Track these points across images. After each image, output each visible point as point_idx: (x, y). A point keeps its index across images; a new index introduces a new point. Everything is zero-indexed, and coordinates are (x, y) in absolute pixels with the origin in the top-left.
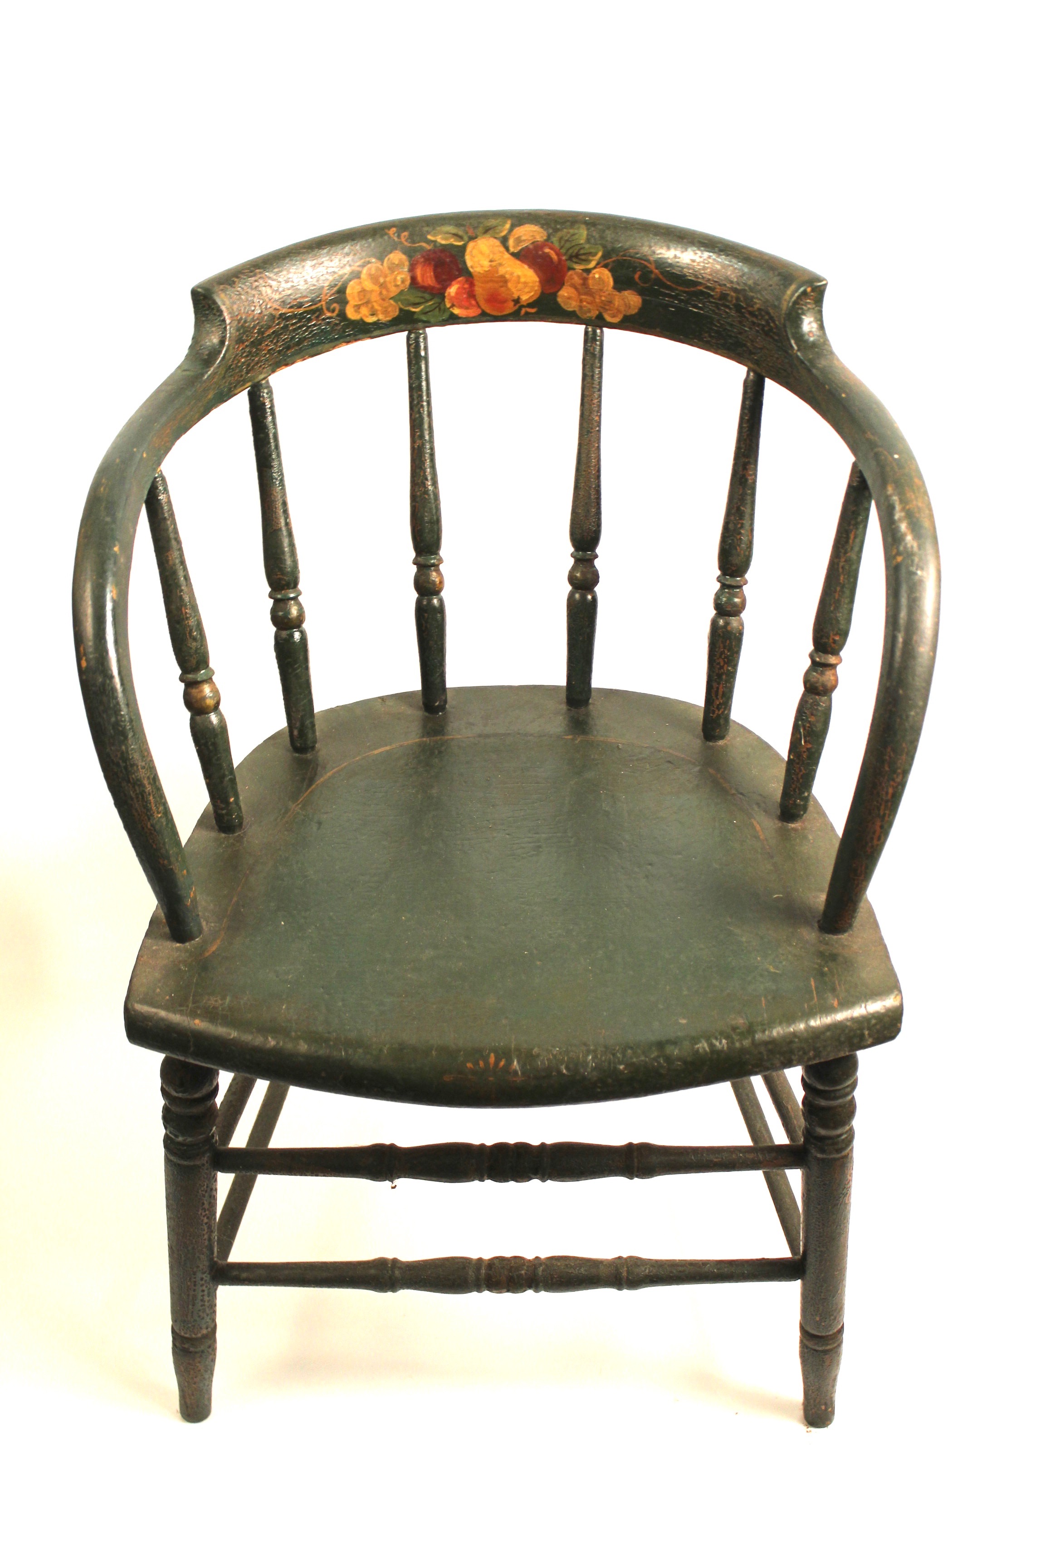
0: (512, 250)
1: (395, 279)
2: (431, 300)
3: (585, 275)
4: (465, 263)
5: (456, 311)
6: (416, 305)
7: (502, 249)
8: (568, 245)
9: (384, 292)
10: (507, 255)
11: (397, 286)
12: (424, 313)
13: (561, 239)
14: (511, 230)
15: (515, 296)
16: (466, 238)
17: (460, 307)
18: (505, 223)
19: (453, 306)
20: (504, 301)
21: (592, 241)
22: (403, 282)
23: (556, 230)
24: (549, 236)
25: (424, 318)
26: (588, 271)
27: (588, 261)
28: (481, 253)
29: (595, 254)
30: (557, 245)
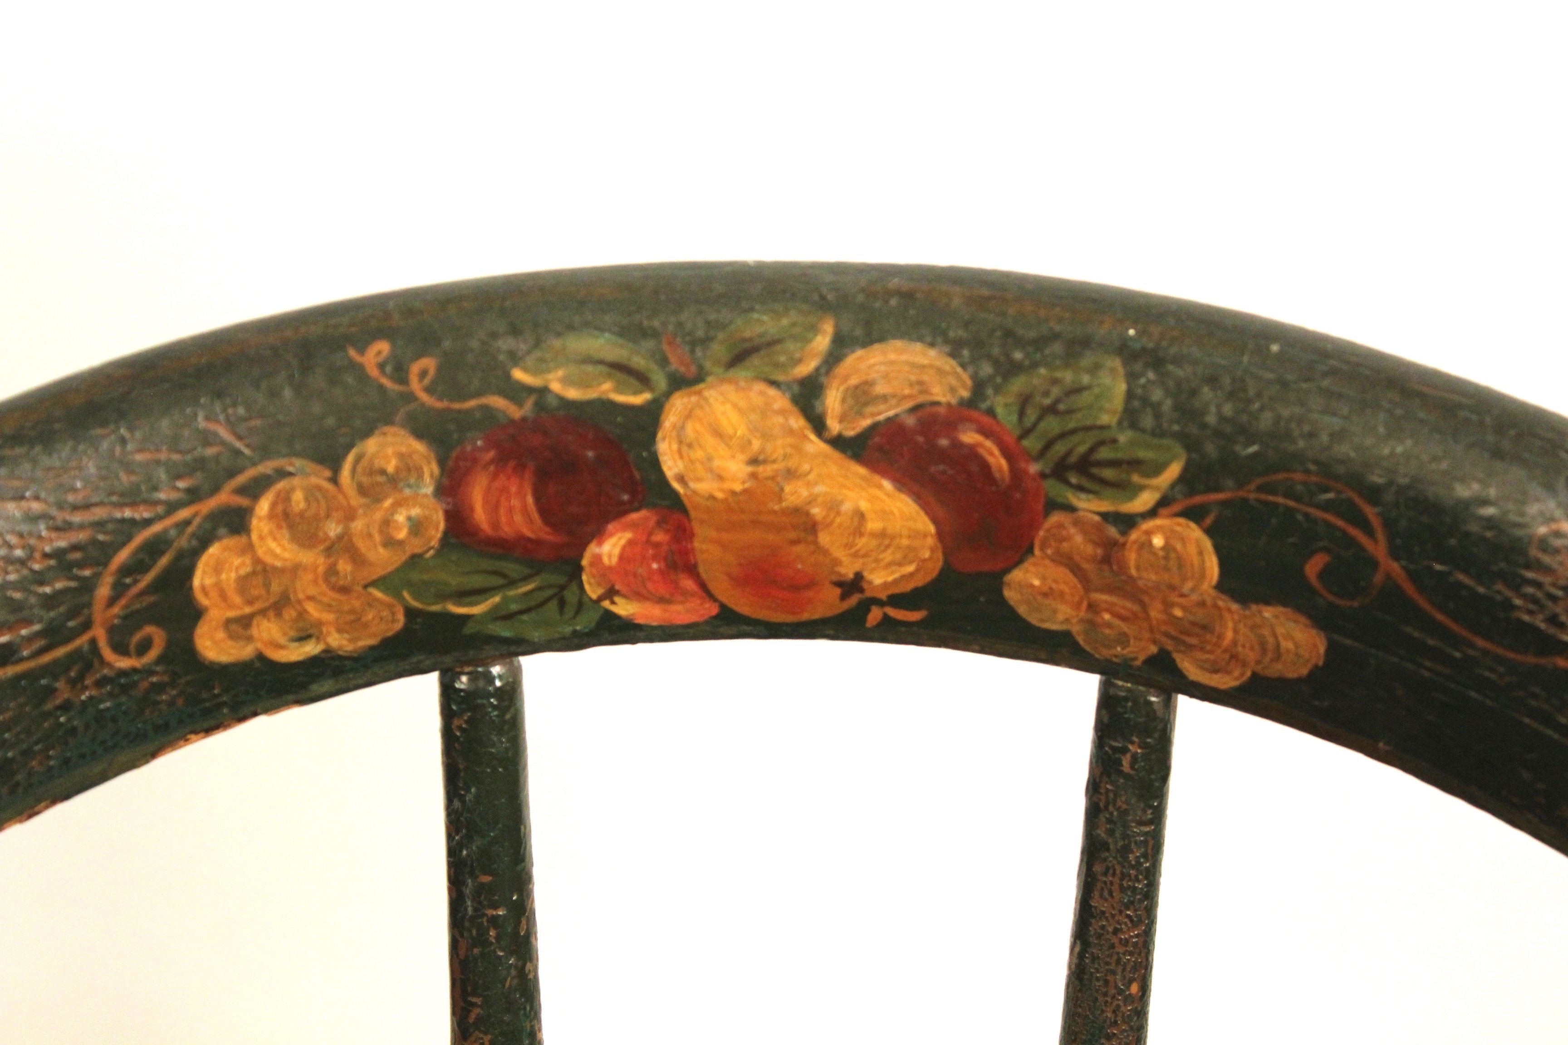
0: (834, 426)
1: (387, 523)
2: (526, 579)
3: (1112, 531)
4: (655, 463)
5: (623, 608)
6: (465, 595)
7: (797, 422)
8: (1052, 425)
9: (344, 566)
10: (815, 445)
11: (390, 543)
12: (501, 615)
13: (1025, 401)
14: (833, 359)
15: (848, 571)
16: (661, 382)
17: (638, 596)
18: (814, 329)
19: (611, 593)
20: (811, 584)
21: (1148, 421)
22: (417, 527)
23: (1012, 370)
24: (979, 388)
25: (505, 631)
26: (1127, 522)
27: (1130, 490)
28: (718, 433)
29: (1158, 469)
30: (1007, 417)
